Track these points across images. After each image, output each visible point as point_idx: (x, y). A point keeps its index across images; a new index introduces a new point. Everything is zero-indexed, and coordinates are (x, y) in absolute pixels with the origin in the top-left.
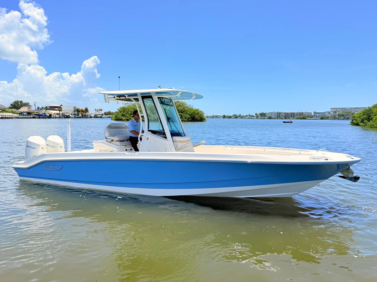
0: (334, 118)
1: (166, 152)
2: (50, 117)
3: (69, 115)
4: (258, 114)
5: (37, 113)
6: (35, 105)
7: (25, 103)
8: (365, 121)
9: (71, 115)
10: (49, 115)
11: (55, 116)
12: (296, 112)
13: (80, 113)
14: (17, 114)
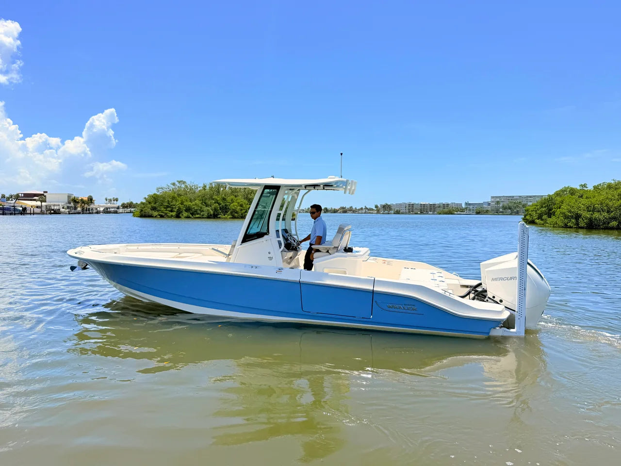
0: (497, 212)
2: (24, 211)
3: (59, 209)
4: (379, 206)
8: (545, 217)
9: (63, 208)
10: (21, 209)
11: (32, 209)
12: (437, 203)
13: (79, 205)
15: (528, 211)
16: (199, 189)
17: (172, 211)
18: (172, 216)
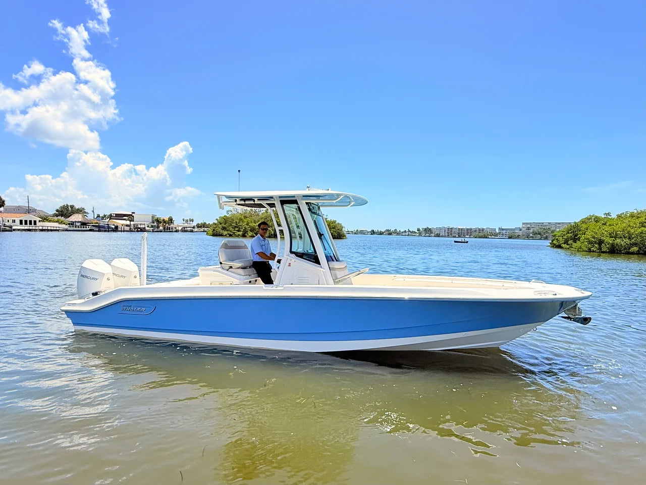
0: (528, 237)
1: (319, 284)
2: (116, 229)
3: (145, 228)
4: (421, 229)
5: (97, 223)
6: (93, 211)
7: (78, 209)
8: (570, 242)
9: (148, 227)
10: (114, 227)
11: (123, 227)
12: (473, 227)
13: (161, 225)
14: (66, 225)
15: (555, 236)
16: (262, 212)
17: (239, 231)
18: (239, 235)
